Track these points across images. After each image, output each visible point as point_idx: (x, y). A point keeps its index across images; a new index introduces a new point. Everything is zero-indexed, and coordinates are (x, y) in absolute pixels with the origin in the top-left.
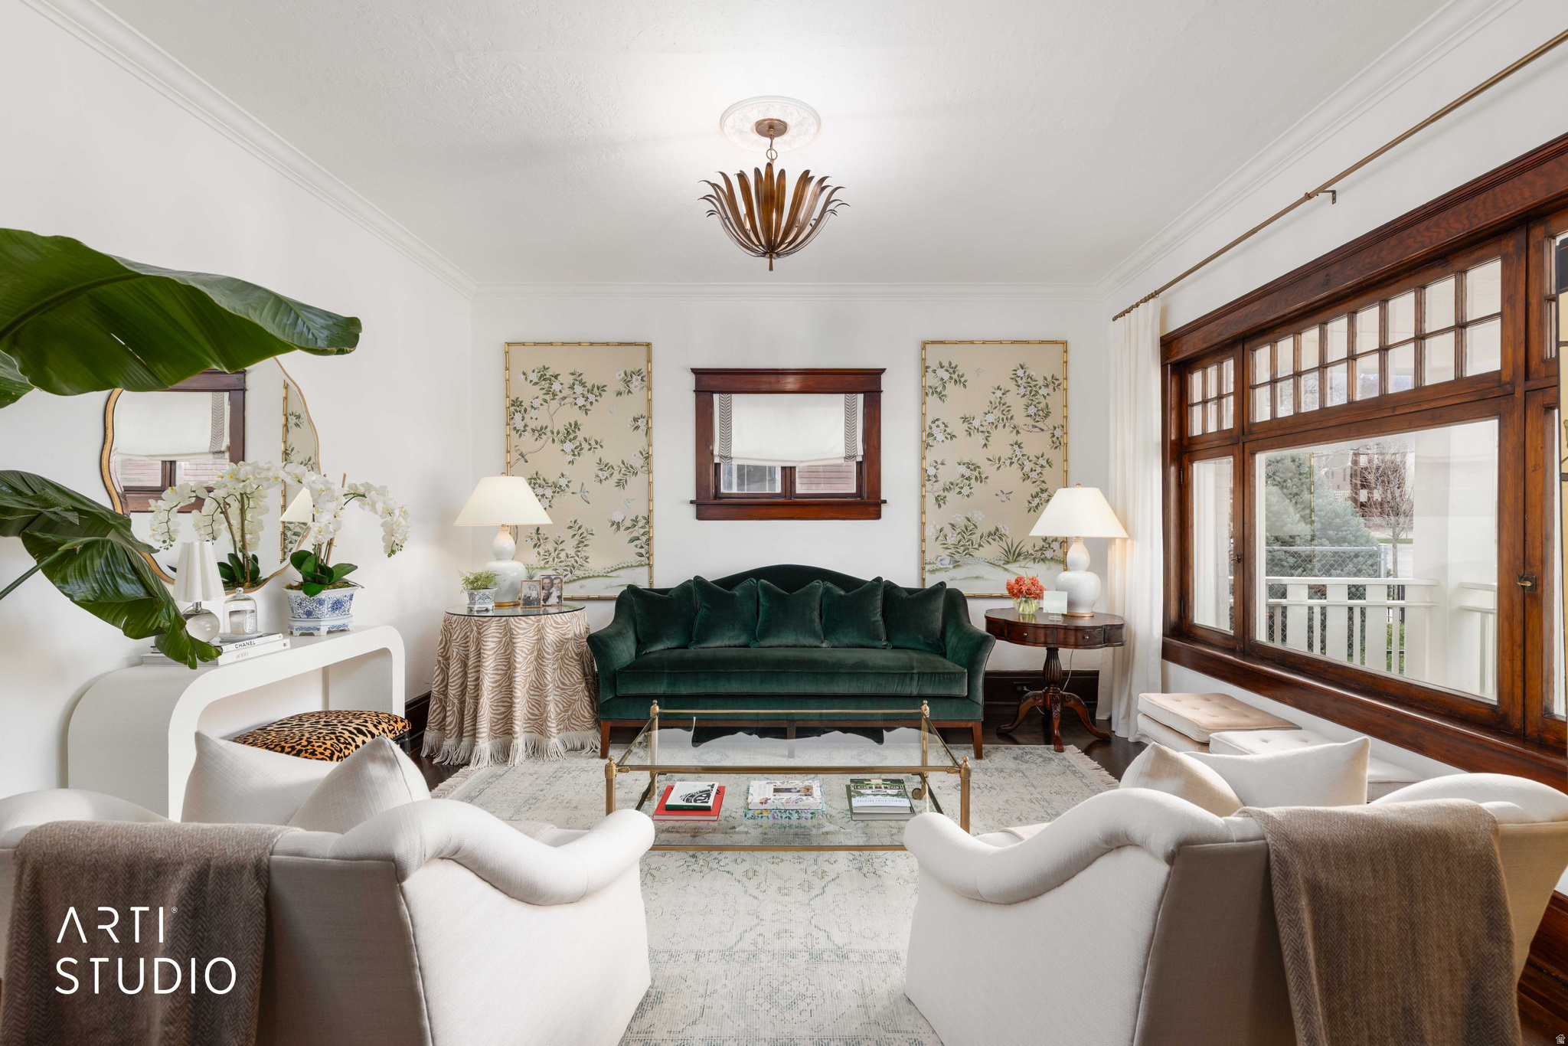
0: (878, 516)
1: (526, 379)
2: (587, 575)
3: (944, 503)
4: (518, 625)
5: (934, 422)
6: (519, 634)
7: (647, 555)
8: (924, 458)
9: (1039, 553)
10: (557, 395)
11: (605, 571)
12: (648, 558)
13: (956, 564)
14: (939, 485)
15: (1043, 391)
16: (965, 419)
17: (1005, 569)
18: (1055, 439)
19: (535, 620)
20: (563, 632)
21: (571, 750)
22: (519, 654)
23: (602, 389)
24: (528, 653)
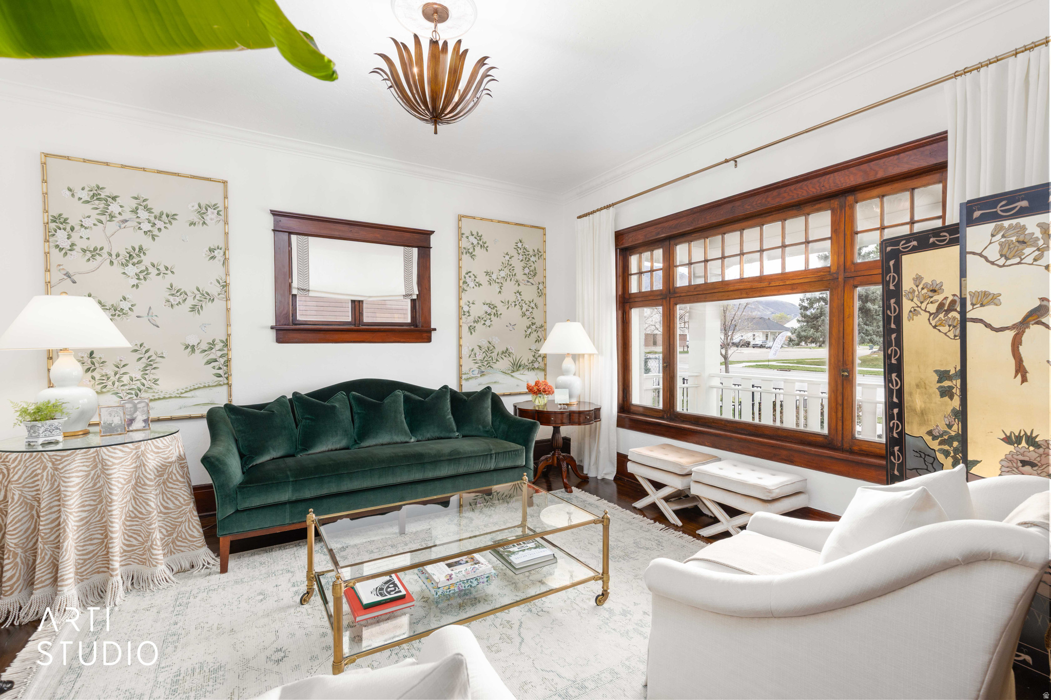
0: (429, 340)
1: (73, 195)
2: (156, 397)
3: (474, 331)
4: (113, 455)
5: (467, 274)
6: (114, 464)
7: (226, 376)
8: (460, 299)
9: (531, 365)
10: (115, 217)
11: (179, 392)
12: (227, 378)
13: (482, 374)
14: (471, 319)
15: (533, 259)
16: (487, 273)
17: (512, 376)
18: (539, 290)
19: (133, 447)
20: (165, 456)
21: (178, 572)
22: (115, 485)
23: (172, 217)
24: (124, 482)
